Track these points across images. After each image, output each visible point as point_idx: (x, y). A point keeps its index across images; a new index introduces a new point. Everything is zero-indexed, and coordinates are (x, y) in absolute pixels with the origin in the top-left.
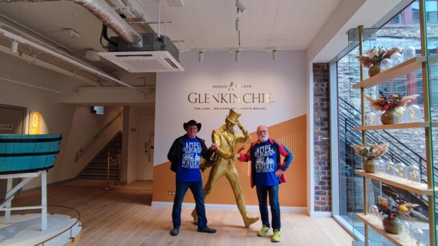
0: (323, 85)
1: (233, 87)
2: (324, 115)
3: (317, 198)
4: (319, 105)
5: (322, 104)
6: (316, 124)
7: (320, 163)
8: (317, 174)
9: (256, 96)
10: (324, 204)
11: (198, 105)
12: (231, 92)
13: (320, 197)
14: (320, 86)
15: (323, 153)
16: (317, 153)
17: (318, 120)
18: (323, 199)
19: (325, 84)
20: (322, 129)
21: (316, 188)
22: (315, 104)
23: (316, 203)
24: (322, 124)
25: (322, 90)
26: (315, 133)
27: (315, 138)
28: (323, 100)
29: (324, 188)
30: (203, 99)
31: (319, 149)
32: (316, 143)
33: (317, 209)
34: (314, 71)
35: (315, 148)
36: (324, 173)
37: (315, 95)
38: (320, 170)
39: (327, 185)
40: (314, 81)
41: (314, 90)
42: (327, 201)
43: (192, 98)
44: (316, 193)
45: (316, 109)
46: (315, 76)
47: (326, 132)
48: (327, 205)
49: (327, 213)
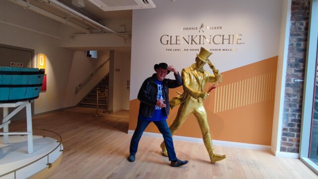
0: (302, 24)
1: (203, 29)
2: (300, 56)
3: (284, 139)
4: (295, 45)
5: (298, 45)
6: (290, 65)
7: (290, 105)
8: (286, 116)
10: (291, 145)
13: (288, 138)
14: (298, 24)
15: (294, 96)
16: (288, 95)
17: (293, 61)
18: (290, 140)
19: (304, 22)
20: (296, 71)
21: (284, 129)
22: (291, 45)
23: (282, 143)
24: (296, 65)
25: (300, 29)
26: (287, 75)
27: (288, 80)
28: (300, 40)
29: (293, 130)
30: (174, 41)
31: (291, 91)
32: (287, 85)
33: (283, 149)
34: (293, 9)
35: (286, 90)
36: (294, 115)
37: (291, 35)
38: (290, 112)
39: (296, 127)
40: (292, 19)
41: (291, 30)
42: (295, 143)
43: (164, 40)
44: (284, 134)
45: (291, 50)
46: (293, 14)
47: (300, 74)
48: (294, 147)
49: (295, 155)
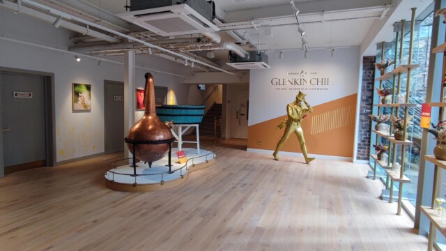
0: (370, 73)
1: (304, 74)
2: (369, 94)
3: (359, 151)
4: (366, 87)
5: (368, 87)
6: (362, 100)
7: (363, 128)
8: (360, 135)
9: (320, 80)
10: (364, 155)
11: (278, 86)
12: (302, 77)
13: (362, 150)
14: (367, 73)
15: (366, 121)
16: (361, 121)
17: (365, 98)
18: (363, 152)
19: (372, 72)
20: (366, 104)
21: (359, 144)
22: (363, 86)
23: (358, 154)
24: (367, 101)
25: (369, 76)
26: (361, 107)
27: (361, 111)
28: (369, 83)
29: (365, 145)
30: (281, 83)
31: (363, 118)
32: (361, 114)
33: (358, 158)
34: (364, 62)
35: (360, 117)
36: (366, 134)
37: (363, 80)
38: (363, 133)
39: (367, 143)
40: (363, 69)
41: (363, 77)
42: (366, 154)
43: (274, 82)
44: (359, 148)
45: (363, 90)
46: (364, 66)
47: (369, 107)
48: (366, 156)
49: (366, 161)
